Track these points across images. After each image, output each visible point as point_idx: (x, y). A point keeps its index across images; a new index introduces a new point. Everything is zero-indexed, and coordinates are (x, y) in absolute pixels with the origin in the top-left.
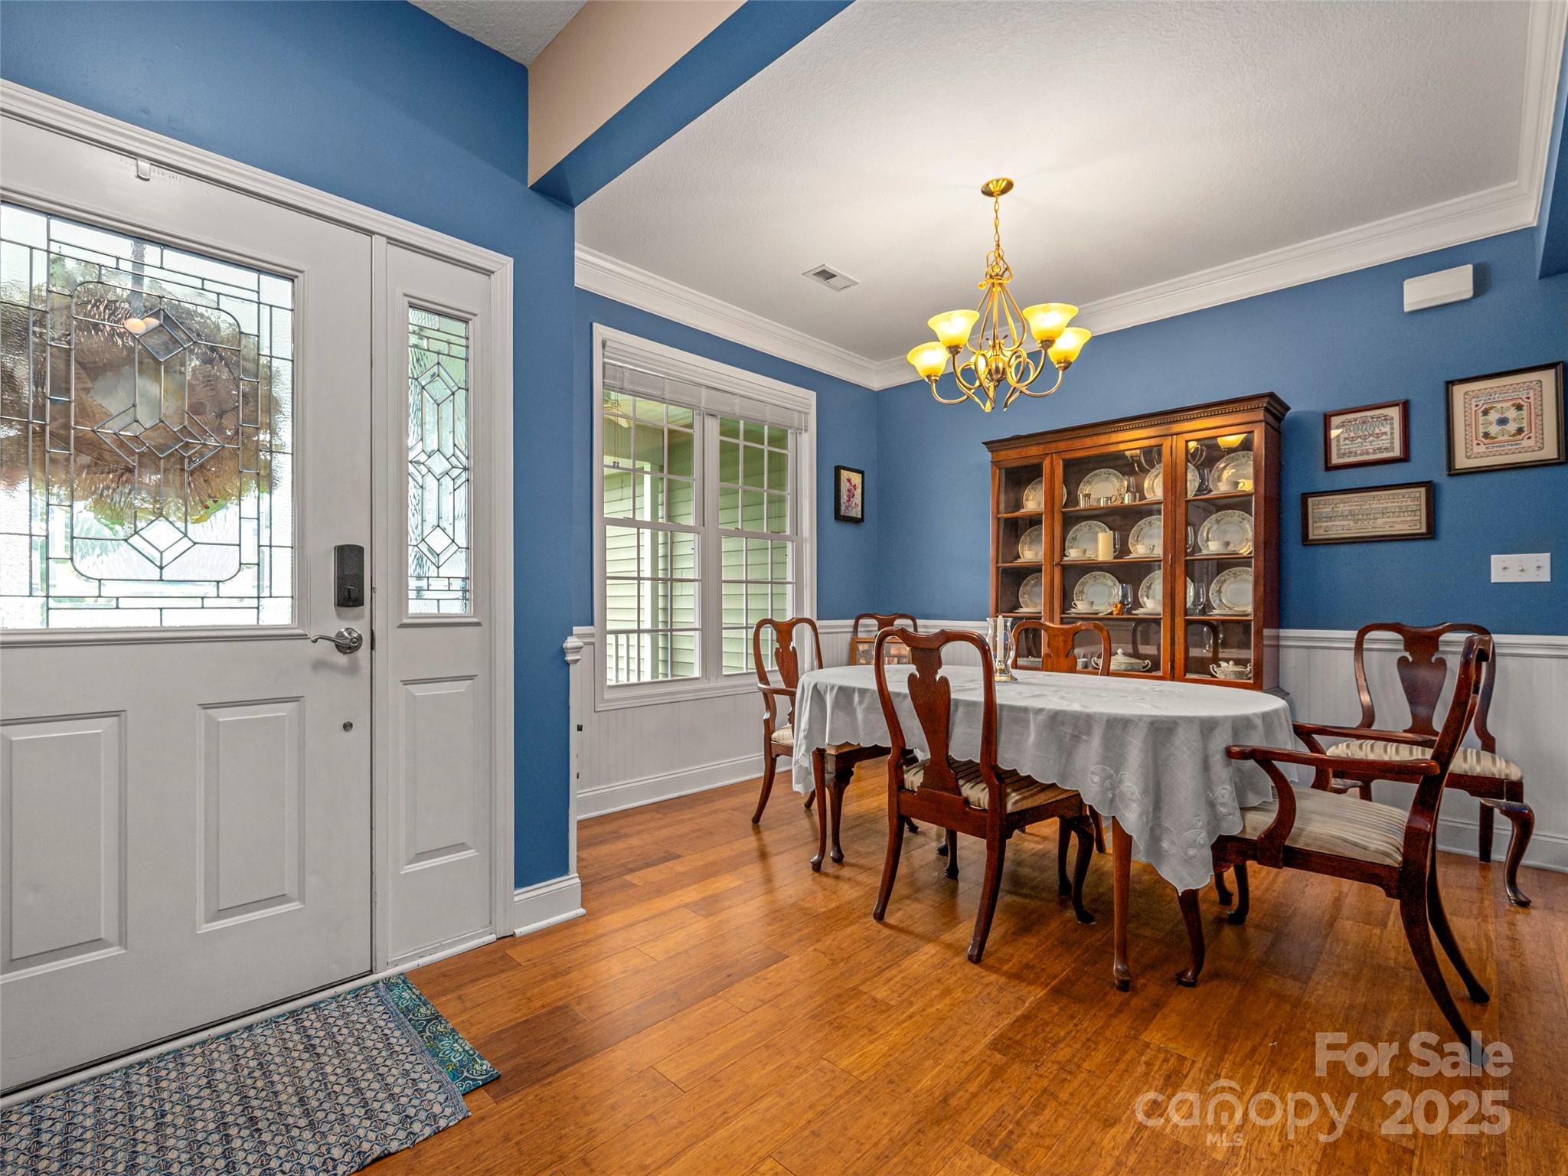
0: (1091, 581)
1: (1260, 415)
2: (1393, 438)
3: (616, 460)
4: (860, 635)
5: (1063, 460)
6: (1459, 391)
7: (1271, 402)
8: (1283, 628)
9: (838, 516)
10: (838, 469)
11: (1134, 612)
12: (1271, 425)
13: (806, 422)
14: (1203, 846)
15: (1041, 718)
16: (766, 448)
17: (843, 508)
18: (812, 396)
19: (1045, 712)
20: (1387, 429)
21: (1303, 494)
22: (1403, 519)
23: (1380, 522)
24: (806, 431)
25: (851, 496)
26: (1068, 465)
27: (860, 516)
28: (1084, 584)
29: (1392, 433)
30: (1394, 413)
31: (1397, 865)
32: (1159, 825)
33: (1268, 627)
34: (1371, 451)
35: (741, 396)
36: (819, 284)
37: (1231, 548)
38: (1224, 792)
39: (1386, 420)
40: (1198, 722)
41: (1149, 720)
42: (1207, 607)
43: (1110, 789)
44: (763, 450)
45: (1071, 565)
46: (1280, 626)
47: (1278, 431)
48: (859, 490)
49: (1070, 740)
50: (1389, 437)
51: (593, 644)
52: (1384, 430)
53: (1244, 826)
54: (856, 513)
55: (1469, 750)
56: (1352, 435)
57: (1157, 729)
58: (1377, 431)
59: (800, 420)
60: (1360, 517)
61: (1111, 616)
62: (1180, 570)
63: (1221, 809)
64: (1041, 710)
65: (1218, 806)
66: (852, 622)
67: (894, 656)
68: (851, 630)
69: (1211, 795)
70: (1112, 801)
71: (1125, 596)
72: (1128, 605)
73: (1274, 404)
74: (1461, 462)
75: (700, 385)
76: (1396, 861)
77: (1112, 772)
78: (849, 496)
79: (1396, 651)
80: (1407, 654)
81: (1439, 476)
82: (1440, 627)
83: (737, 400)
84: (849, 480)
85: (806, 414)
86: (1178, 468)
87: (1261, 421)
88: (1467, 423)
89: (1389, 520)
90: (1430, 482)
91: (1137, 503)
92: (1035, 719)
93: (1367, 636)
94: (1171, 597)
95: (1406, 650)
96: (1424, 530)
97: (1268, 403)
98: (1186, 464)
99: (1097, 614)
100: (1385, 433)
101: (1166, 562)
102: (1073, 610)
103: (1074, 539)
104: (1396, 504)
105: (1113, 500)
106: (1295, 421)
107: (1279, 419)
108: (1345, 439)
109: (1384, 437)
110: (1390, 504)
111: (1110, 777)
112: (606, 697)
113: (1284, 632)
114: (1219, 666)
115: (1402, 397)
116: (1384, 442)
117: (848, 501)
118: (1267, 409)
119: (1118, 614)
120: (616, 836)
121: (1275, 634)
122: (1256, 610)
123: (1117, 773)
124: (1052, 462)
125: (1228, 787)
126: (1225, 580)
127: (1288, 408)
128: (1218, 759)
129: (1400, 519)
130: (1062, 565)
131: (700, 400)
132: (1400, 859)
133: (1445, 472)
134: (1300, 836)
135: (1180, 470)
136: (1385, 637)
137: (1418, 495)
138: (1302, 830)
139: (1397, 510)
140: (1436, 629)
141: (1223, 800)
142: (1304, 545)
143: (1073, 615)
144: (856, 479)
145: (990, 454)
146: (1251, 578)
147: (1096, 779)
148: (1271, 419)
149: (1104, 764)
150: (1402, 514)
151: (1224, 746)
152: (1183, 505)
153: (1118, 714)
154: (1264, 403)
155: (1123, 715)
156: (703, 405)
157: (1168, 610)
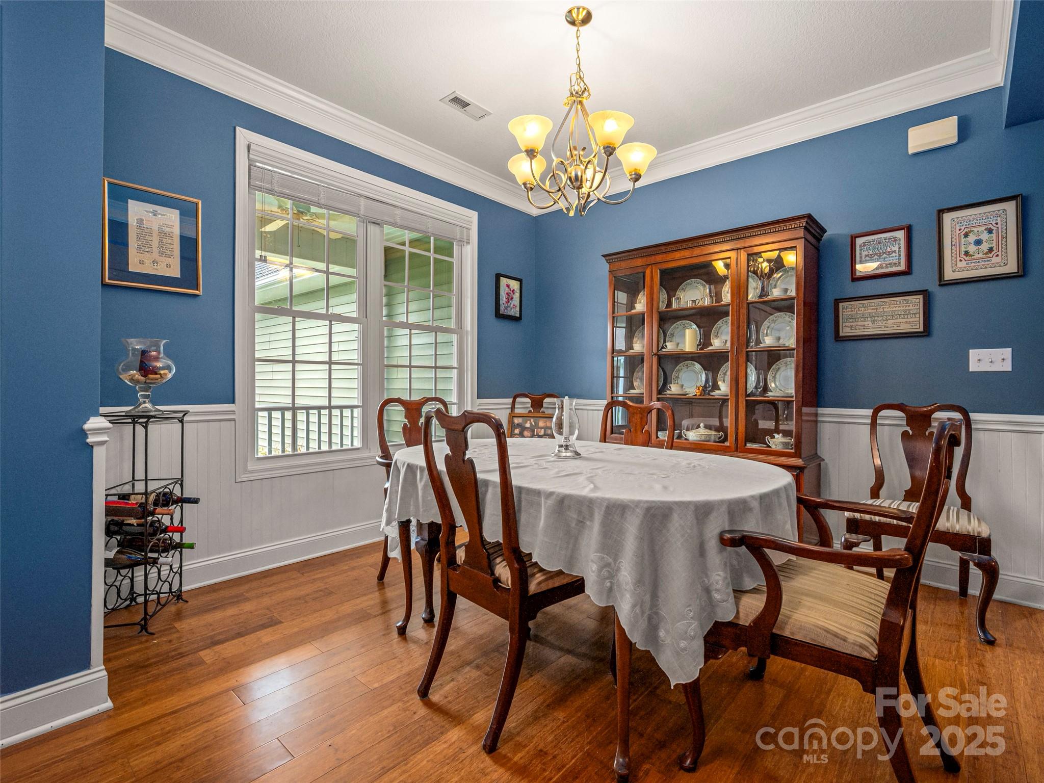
0: (685, 369)
1: (801, 233)
2: (900, 255)
3: (263, 254)
4: (517, 411)
5: (660, 270)
6: (947, 218)
7: (809, 221)
8: (821, 407)
9: (499, 315)
10: (498, 277)
11: (711, 394)
12: (808, 241)
13: (468, 236)
14: (693, 638)
15: (550, 502)
16: (432, 255)
17: (502, 308)
18: (473, 216)
19: (554, 496)
20: (896, 248)
21: (836, 300)
22: (907, 320)
23: (890, 322)
24: (468, 243)
25: (510, 298)
26: (663, 273)
27: (518, 315)
28: (679, 371)
29: (899, 251)
30: (901, 235)
31: (873, 659)
32: (657, 613)
33: (806, 406)
34: (884, 265)
35: (402, 208)
36: (455, 111)
37: (781, 342)
38: (718, 578)
39: (895, 241)
40: (693, 508)
41: (646, 505)
42: (766, 389)
43: (608, 578)
44: (430, 257)
45: (665, 355)
46: (818, 405)
47: (817, 249)
48: (517, 295)
49: (577, 525)
50: (897, 255)
51: (234, 420)
52: (893, 249)
53: (738, 612)
54: (515, 312)
55: (952, 508)
56: (871, 252)
57: (654, 516)
58: (889, 249)
59: (462, 233)
60: (876, 318)
61: (695, 397)
62: (742, 359)
63: (716, 595)
64: (551, 494)
65: (714, 592)
66: (510, 400)
67: (541, 428)
68: (510, 406)
69: (706, 581)
70: (610, 590)
71: (707, 381)
72: (709, 388)
73: (811, 224)
74: (949, 275)
75: (360, 195)
76: (871, 653)
77: (610, 560)
78: (508, 299)
79: (901, 425)
80: (908, 429)
81: (932, 286)
82: (932, 407)
83: (398, 212)
84: (508, 286)
85: (469, 229)
86: (742, 275)
87: (802, 238)
88: (953, 243)
89: (896, 321)
90: (926, 290)
91: (714, 304)
92: (545, 503)
93: (880, 414)
94: (737, 382)
95: (908, 425)
96: (921, 329)
97: (807, 222)
98: (748, 273)
99: (686, 395)
100: (895, 252)
101: (732, 354)
102: (668, 392)
103: (672, 335)
104: (901, 308)
105: (697, 303)
106: (830, 241)
107: (819, 240)
108: (866, 256)
109: (894, 254)
110: (897, 308)
111: (608, 565)
112: (250, 468)
113: (821, 410)
114: (773, 437)
115: (906, 223)
116: (893, 259)
117: (508, 302)
118: (806, 228)
119: (700, 395)
120: (238, 600)
121: (814, 412)
122: (797, 392)
123: (615, 560)
124: (652, 272)
125: (721, 573)
126: (779, 368)
127: (824, 231)
128: (712, 544)
129: (904, 321)
130: (658, 355)
131: (359, 208)
132: (876, 652)
133: (937, 283)
134: (786, 624)
135: (743, 277)
136: (893, 415)
137: (917, 301)
138: (789, 617)
139: (903, 313)
140: (929, 409)
141: (718, 587)
142: (837, 341)
143: (668, 396)
144: (515, 285)
145: (608, 265)
146: (793, 365)
147: (594, 567)
148: (809, 237)
149: (601, 553)
150: (906, 316)
151: (717, 531)
152: (745, 305)
153: (618, 500)
154: (803, 223)
155: (622, 501)
156: (362, 212)
157: (734, 392)
